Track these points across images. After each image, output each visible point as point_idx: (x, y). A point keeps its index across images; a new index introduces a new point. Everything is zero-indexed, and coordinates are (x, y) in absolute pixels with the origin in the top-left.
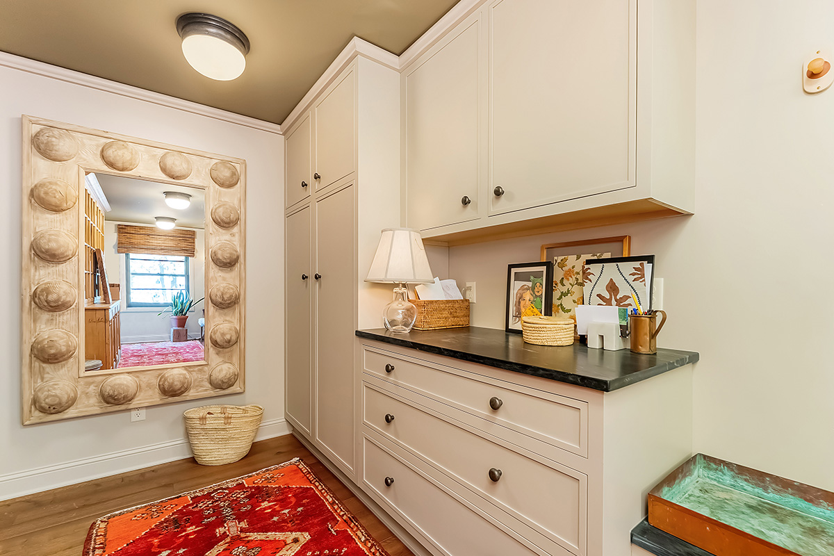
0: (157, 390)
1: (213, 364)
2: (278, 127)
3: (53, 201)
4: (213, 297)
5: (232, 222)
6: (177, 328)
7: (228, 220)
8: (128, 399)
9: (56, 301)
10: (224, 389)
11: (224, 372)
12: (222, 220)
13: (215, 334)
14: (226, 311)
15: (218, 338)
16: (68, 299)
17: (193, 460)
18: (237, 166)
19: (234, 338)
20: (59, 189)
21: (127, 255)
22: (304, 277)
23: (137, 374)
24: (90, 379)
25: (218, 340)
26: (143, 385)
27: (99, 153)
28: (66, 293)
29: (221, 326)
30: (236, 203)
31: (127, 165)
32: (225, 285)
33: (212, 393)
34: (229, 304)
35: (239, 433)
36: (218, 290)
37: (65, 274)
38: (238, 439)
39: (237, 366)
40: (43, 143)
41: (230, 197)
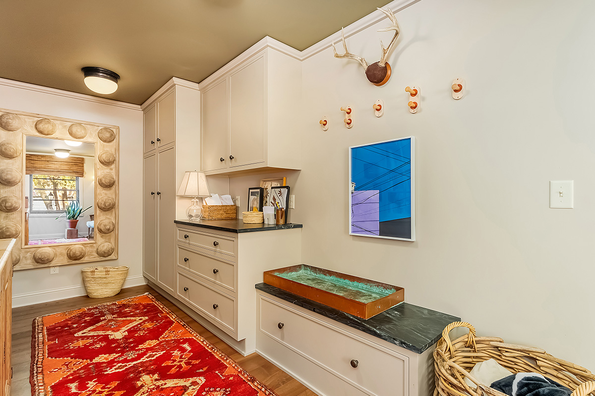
0: (66, 257)
1: (99, 243)
2: (139, 106)
3: (9, 153)
4: (99, 205)
5: (111, 162)
6: (70, 229)
7: (108, 161)
8: (49, 261)
9: (10, 207)
10: (105, 257)
11: (105, 247)
12: (105, 161)
13: (100, 225)
14: (107, 212)
15: (102, 227)
16: (17, 206)
17: (87, 297)
18: (114, 130)
19: (112, 228)
20: (12, 147)
21: (31, 175)
22: (152, 193)
23: (54, 247)
24: (28, 250)
25: (102, 229)
26: (58, 254)
27: (34, 126)
28: (15, 202)
29: (104, 221)
30: (113, 151)
31: (50, 132)
32: (106, 198)
33: (98, 259)
34: (109, 208)
35: (113, 280)
36: (102, 201)
37: (14, 192)
38: (113, 283)
39: (113, 244)
40: (4, 122)
41: (110, 148)
